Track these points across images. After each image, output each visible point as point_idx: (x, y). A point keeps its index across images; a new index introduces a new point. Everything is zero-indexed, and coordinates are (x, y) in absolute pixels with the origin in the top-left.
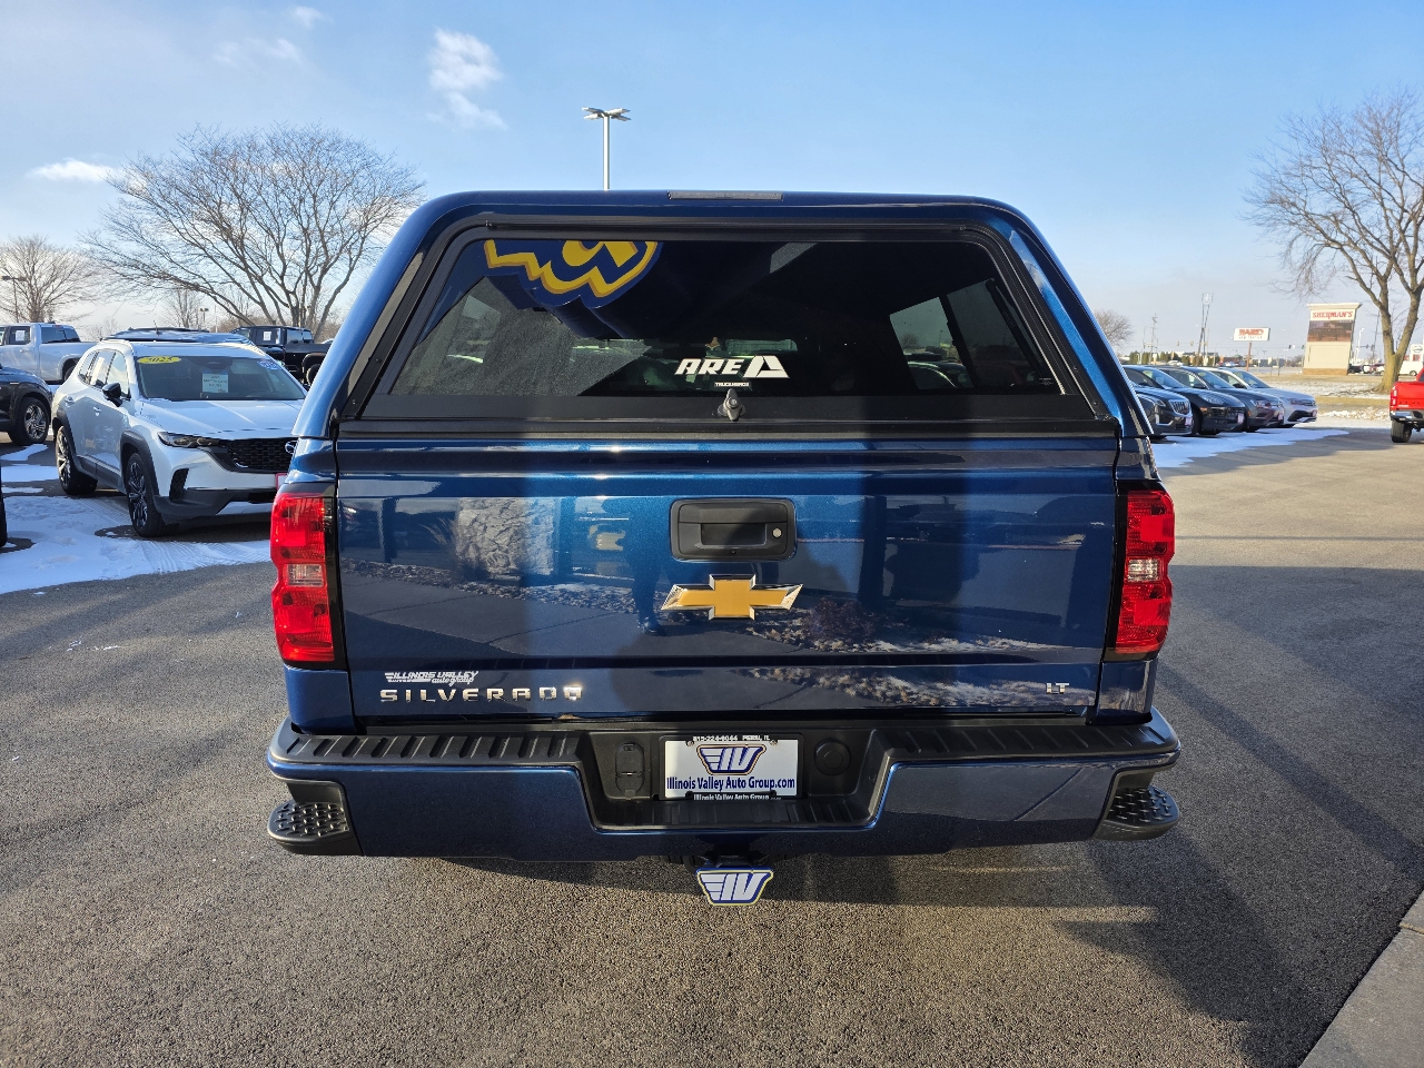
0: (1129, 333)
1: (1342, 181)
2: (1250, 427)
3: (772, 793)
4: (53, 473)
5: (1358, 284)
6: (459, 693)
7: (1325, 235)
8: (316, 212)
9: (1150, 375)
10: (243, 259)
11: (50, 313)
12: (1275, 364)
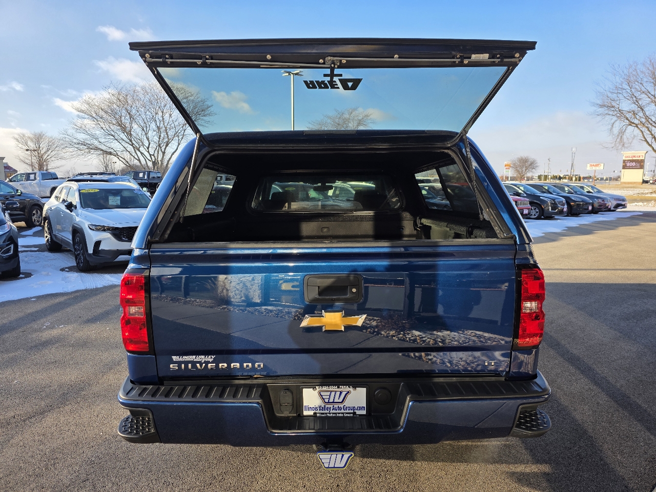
0: (537, 166)
1: (637, 94)
2: (595, 211)
3: (354, 413)
4: (43, 240)
5: (645, 143)
6: (206, 366)
7: (628, 120)
8: (163, 119)
9: (546, 188)
10: (131, 141)
11: (47, 165)
12: (607, 180)
